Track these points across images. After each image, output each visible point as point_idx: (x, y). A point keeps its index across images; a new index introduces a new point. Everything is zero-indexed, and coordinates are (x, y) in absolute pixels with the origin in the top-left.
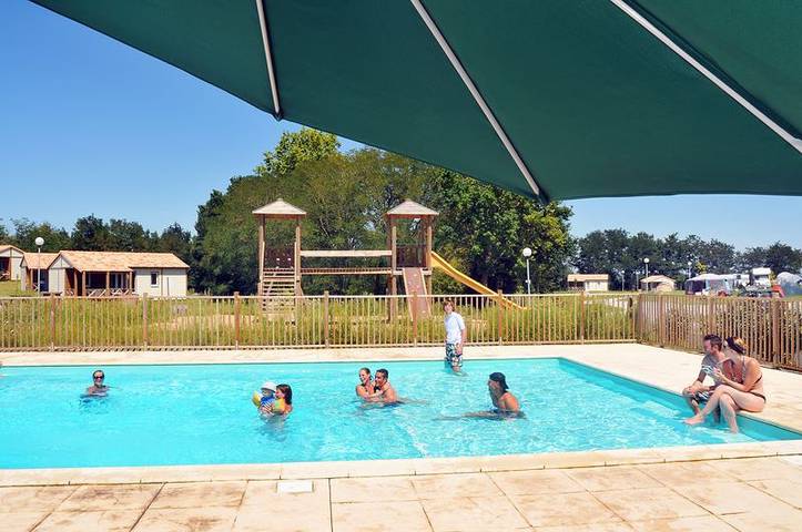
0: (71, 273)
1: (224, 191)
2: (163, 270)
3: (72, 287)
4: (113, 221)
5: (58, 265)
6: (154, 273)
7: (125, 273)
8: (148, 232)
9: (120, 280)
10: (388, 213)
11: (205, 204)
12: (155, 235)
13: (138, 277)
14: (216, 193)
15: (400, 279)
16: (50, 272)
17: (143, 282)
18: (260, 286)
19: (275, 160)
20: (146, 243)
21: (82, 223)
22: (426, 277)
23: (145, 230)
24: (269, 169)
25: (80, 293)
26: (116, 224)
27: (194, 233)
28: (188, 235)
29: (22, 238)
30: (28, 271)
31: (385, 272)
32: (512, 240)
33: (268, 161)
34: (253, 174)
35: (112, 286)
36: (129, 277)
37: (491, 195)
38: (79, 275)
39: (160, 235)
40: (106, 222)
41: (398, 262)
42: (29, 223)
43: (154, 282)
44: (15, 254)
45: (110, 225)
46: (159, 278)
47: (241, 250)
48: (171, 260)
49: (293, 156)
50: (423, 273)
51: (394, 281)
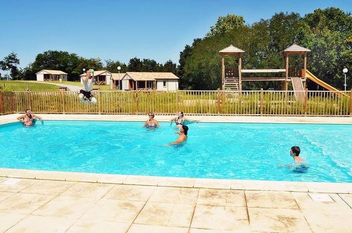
0: (131, 81)
1: (191, 45)
2: (168, 80)
3: (132, 87)
4: (144, 60)
5: (126, 78)
6: (165, 81)
7: (153, 81)
8: (158, 64)
9: (151, 84)
10: (285, 50)
11: (183, 51)
12: (161, 65)
13: (158, 83)
14: (187, 46)
15: (290, 83)
16: (123, 81)
17: (160, 85)
18: (224, 86)
19: (215, 30)
20: (158, 69)
21: (132, 61)
22: (303, 82)
23: (157, 63)
24: (213, 34)
25: (135, 89)
26: (146, 61)
27: (178, 64)
28: (175, 65)
29: (109, 67)
30: (113, 81)
31: (282, 80)
32: (333, 65)
33: (212, 30)
34: (206, 36)
35: (148, 87)
36: (155, 83)
37: (323, 43)
38: (135, 82)
39: (163, 65)
40: (141, 60)
41: (289, 75)
42: (111, 61)
43: (164, 85)
44: (108, 74)
45: (143, 61)
46: (167, 83)
47: (203, 71)
48: (171, 75)
49: (224, 28)
50: (302, 80)
51: (287, 84)
